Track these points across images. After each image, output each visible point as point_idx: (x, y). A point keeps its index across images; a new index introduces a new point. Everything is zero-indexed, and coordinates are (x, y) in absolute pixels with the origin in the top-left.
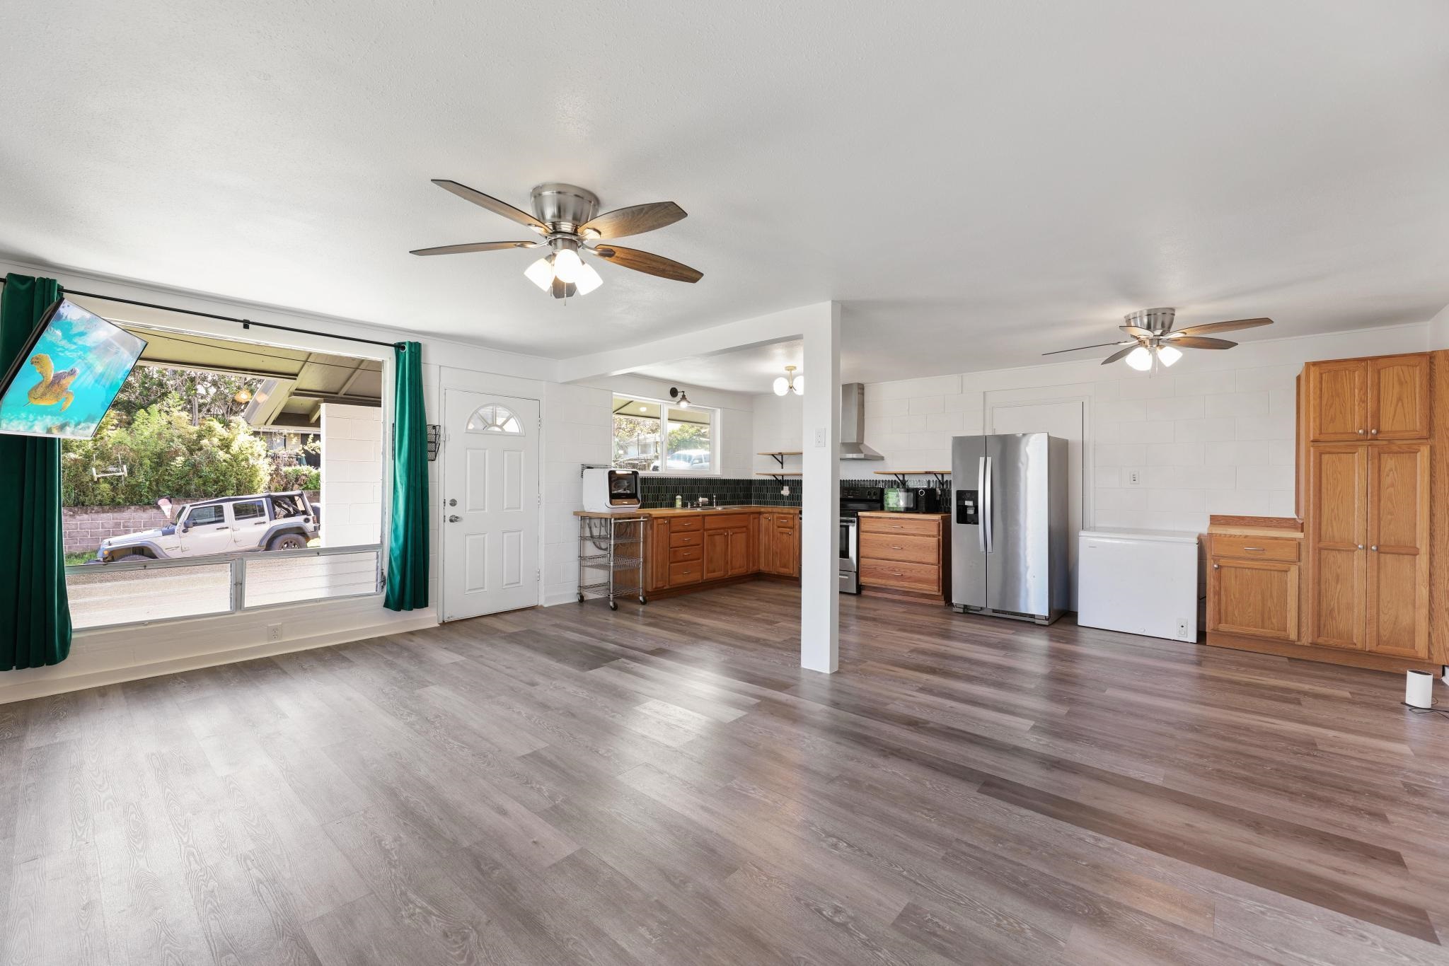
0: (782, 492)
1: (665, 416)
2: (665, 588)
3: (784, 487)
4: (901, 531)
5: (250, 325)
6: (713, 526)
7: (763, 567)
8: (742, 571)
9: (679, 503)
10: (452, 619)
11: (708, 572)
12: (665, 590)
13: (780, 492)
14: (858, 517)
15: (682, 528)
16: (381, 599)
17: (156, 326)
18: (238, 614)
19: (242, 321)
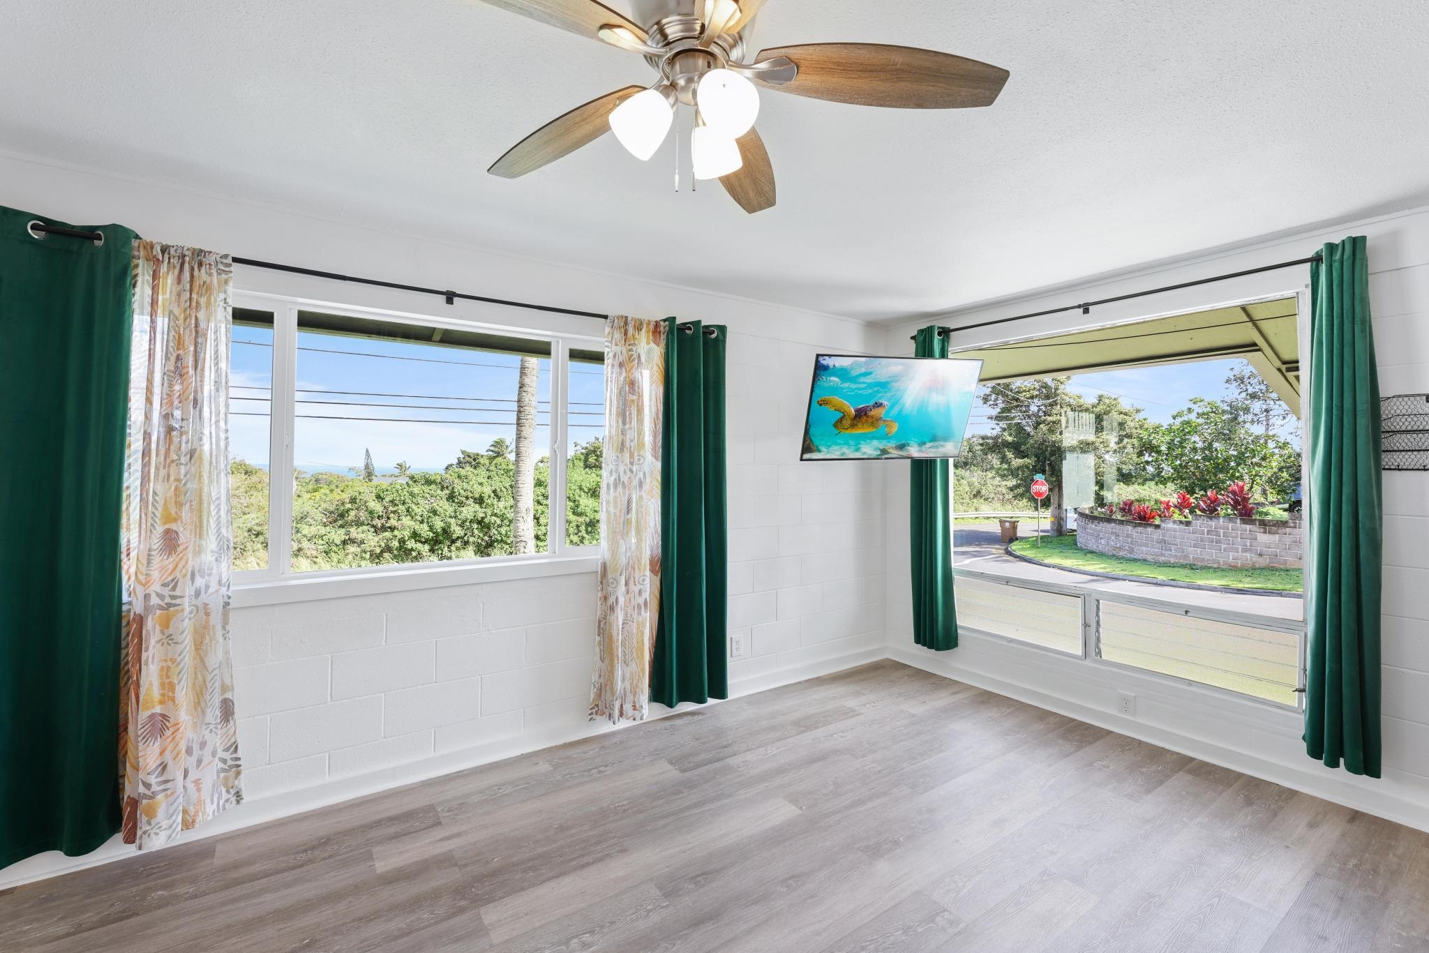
5: (1090, 308)
16: (1300, 724)
17: (1012, 339)
18: (1087, 663)
19: (1079, 306)
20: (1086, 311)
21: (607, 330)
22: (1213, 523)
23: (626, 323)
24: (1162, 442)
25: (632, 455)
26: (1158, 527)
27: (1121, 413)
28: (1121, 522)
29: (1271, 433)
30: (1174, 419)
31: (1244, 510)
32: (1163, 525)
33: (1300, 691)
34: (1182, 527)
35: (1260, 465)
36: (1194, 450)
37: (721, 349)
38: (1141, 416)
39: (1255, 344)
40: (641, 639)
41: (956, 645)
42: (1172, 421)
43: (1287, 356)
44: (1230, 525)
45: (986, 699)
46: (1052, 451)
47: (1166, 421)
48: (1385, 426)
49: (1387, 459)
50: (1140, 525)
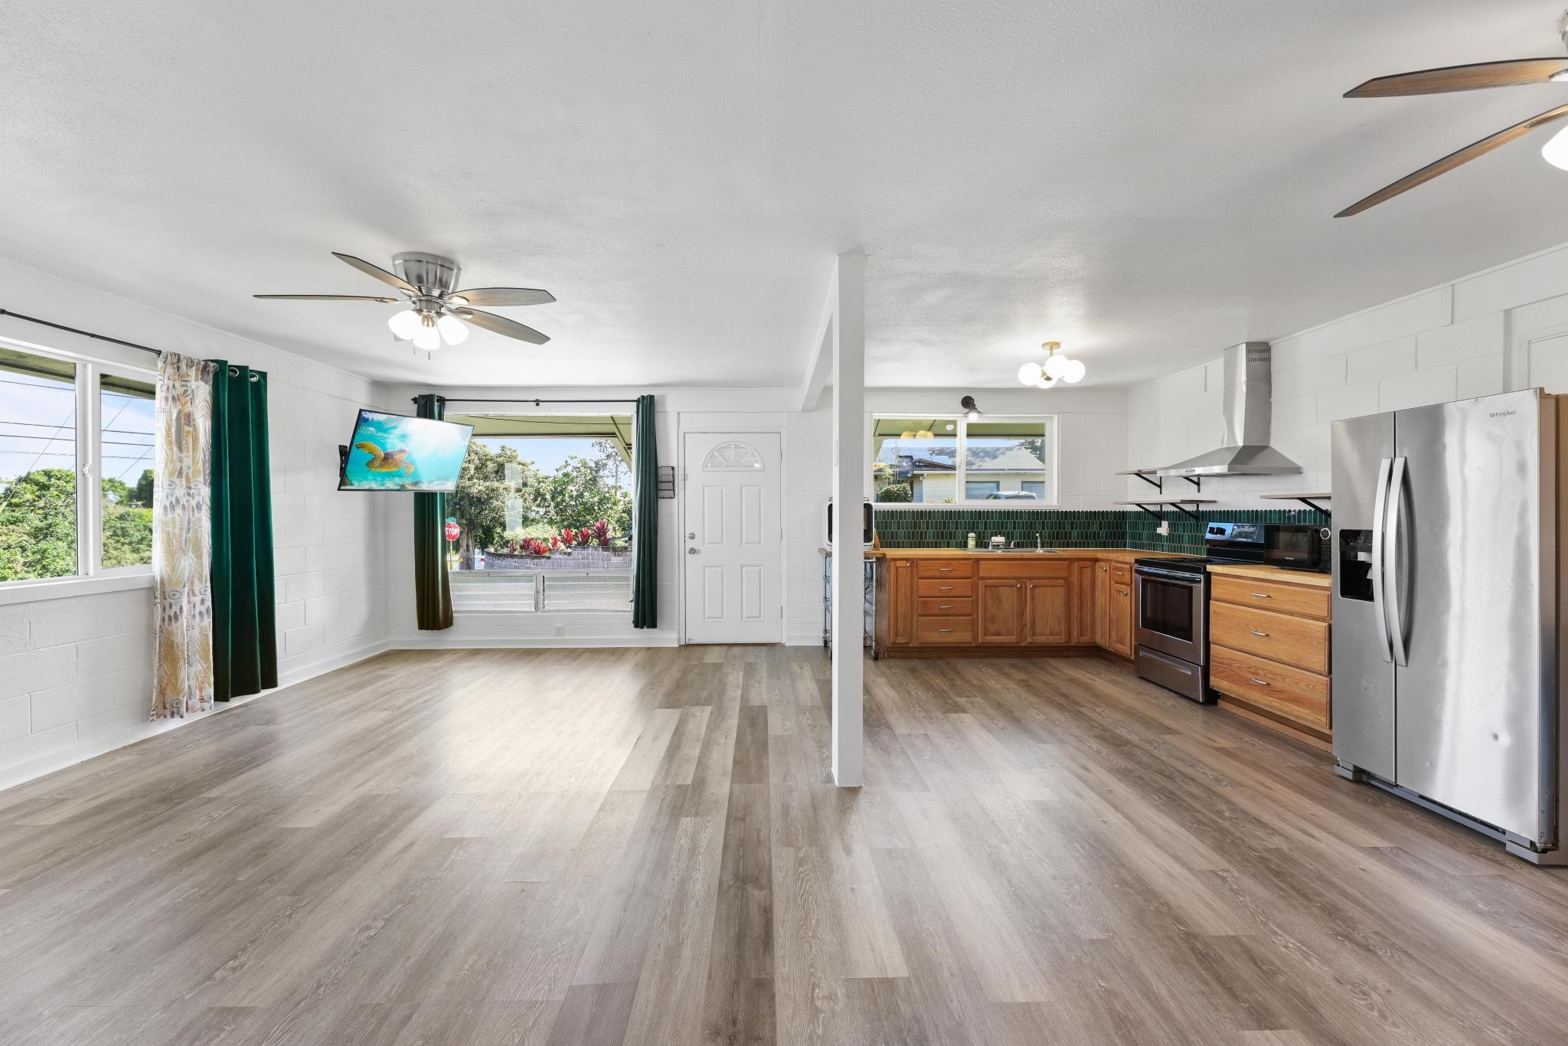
0: (1159, 530)
1: (962, 430)
2: (910, 645)
3: (1163, 522)
4: (1266, 603)
5: (540, 403)
6: (994, 574)
7: (1099, 640)
8: (1059, 640)
9: (971, 543)
10: (692, 642)
11: (986, 632)
12: (909, 647)
13: (1155, 530)
14: (1208, 576)
15: (937, 574)
16: (631, 616)
17: (491, 413)
18: (539, 614)
19: (534, 401)
20: (538, 405)
21: (160, 364)
22: (585, 552)
23: (179, 360)
24: (547, 488)
25: (188, 480)
26: (549, 558)
27: (520, 464)
28: (522, 557)
29: (618, 484)
30: (557, 470)
31: (605, 544)
32: (552, 556)
33: (632, 601)
34: (566, 556)
35: (612, 508)
36: (571, 497)
37: (263, 391)
38: (533, 468)
39: (615, 434)
40: (205, 642)
41: (451, 624)
42: (555, 473)
43: (628, 442)
44: (596, 552)
45: (475, 653)
46: (461, 497)
47: (552, 473)
48: (660, 479)
49: (661, 494)
50: (536, 558)
